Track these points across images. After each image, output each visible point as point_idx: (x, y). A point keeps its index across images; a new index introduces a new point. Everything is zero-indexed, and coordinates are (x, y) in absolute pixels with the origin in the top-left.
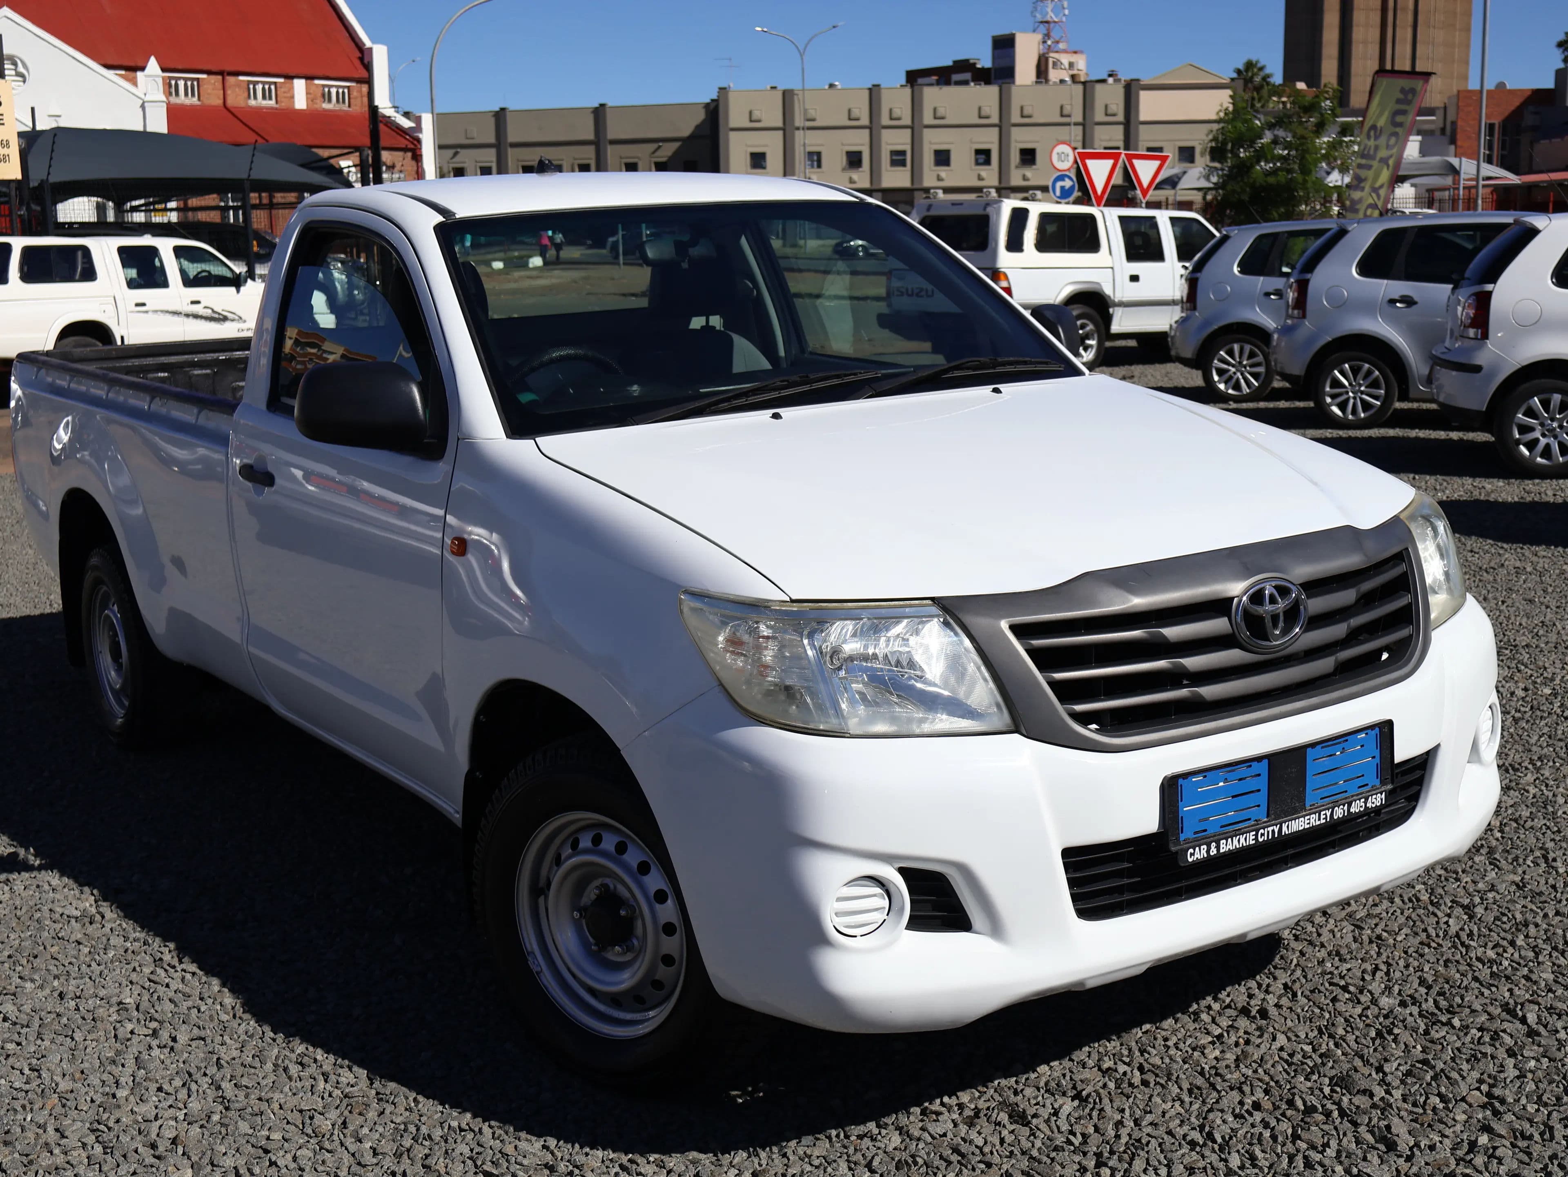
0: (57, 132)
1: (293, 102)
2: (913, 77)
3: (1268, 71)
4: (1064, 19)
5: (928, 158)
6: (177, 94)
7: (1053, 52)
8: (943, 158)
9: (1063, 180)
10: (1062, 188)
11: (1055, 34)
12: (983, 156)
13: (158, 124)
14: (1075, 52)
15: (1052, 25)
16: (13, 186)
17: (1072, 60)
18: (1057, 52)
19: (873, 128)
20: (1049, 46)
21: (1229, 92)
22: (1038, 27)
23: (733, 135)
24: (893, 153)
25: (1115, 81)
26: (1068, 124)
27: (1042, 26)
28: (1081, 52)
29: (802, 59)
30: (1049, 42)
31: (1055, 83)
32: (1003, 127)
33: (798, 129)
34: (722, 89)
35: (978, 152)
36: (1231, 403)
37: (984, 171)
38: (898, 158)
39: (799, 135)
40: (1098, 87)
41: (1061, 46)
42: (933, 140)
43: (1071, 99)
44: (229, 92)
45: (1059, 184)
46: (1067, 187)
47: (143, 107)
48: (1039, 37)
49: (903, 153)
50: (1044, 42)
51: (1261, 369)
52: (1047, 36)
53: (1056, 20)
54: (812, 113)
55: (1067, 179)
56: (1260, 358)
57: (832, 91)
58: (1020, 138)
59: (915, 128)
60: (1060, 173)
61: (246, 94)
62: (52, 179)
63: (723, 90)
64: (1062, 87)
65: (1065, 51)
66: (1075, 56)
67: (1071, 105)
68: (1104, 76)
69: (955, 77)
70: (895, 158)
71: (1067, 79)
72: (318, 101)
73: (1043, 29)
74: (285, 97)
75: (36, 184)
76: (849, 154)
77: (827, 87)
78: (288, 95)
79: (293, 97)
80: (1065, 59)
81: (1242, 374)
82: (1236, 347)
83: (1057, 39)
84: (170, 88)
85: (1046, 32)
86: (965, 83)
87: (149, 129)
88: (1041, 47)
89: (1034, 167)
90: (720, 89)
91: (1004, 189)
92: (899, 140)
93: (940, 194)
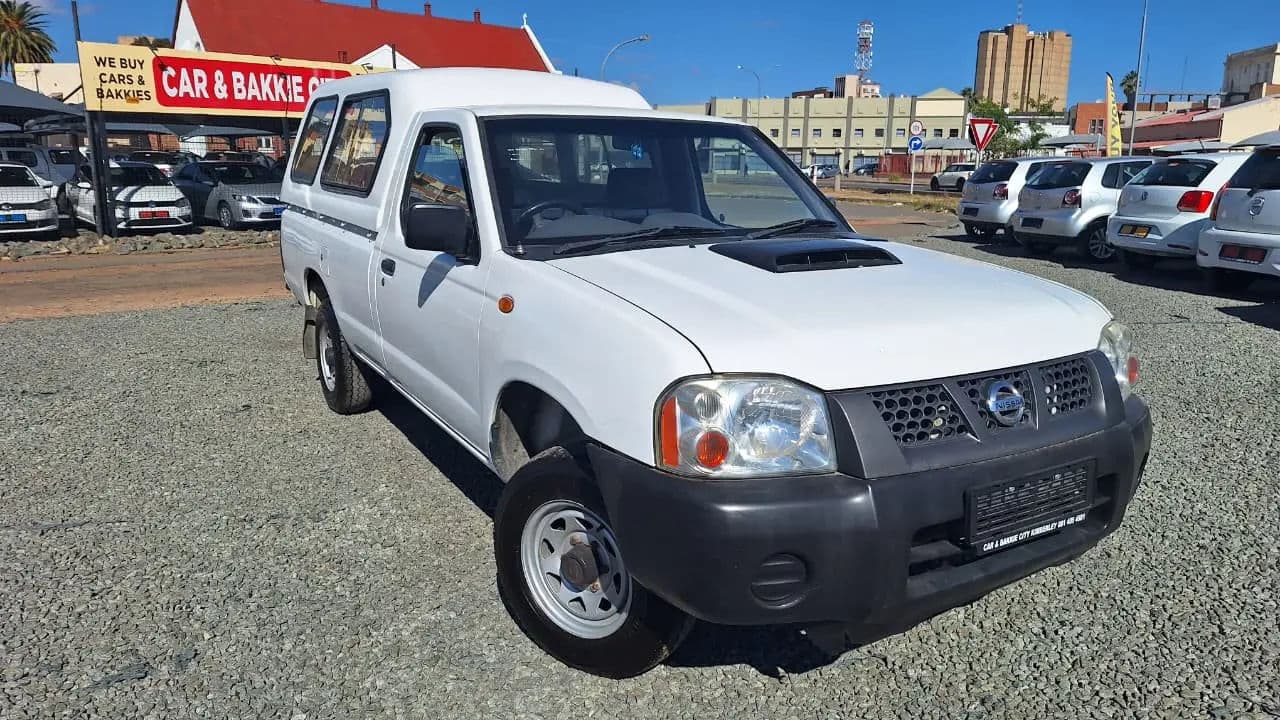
4: (870, 69)
5: (810, 133)
7: (863, 84)
8: (818, 132)
11: (865, 77)
12: (837, 132)
15: (864, 73)
19: (786, 118)
22: (857, 73)
24: (794, 130)
26: (880, 117)
27: (859, 73)
30: (862, 80)
32: (849, 118)
33: (749, 118)
34: (712, 98)
35: (835, 130)
37: (837, 139)
38: (796, 133)
39: (749, 121)
41: (869, 81)
42: (813, 124)
45: (914, 142)
48: (857, 77)
49: (798, 130)
50: (860, 80)
52: (861, 77)
53: (866, 69)
58: (857, 123)
59: (806, 118)
65: (872, 84)
67: (882, 108)
69: (816, 96)
70: (794, 132)
73: (859, 75)
76: (773, 131)
77: (763, 98)
83: (866, 79)
86: (821, 98)
88: (858, 82)
89: (862, 138)
91: (848, 149)
92: (799, 124)
93: (815, 151)
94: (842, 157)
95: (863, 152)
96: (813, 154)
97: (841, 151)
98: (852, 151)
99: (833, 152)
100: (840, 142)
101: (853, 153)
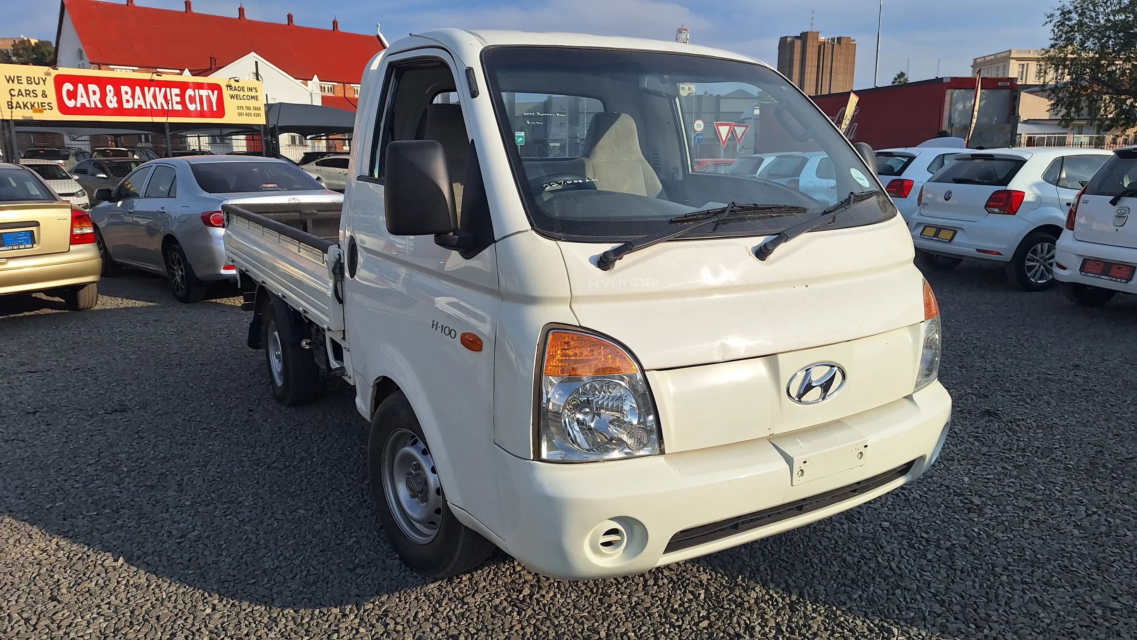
0: (281, 104)
6: (325, 91)
13: (318, 102)
16: (262, 126)
44: (346, 91)
47: (311, 94)
61: (353, 92)
62: (279, 125)
75: (272, 126)
84: (322, 89)
87: (314, 104)
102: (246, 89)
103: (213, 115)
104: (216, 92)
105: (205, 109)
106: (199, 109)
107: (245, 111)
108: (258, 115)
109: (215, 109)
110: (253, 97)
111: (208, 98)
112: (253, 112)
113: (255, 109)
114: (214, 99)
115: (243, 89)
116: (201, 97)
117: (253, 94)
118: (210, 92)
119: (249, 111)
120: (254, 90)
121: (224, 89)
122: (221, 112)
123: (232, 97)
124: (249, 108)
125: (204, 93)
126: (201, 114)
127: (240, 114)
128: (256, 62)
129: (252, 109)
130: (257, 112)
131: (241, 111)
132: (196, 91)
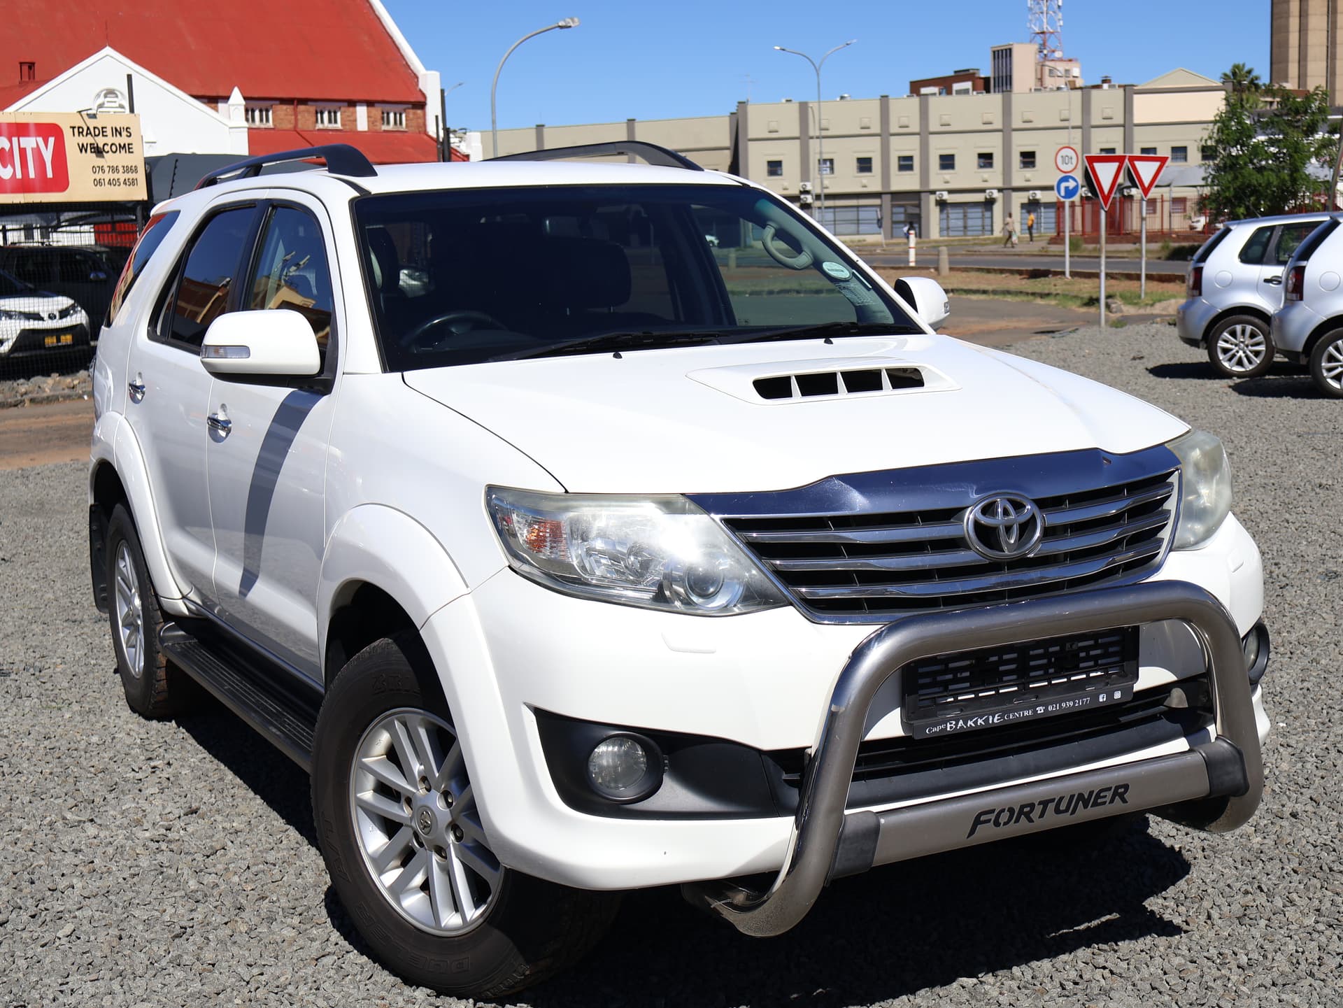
0: (179, 158)
1: (356, 126)
2: (915, 87)
3: (1254, 74)
4: (1059, 30)
5: (935, 163)
6: (254, 120)
7: (1049, 61)
8: (947, 162)
9: (1068, 181)
10: (1067, 188)
11: (1051, 43)
12: (986, 159)
13: (241, 147)
14: (1070, 60)
15: (1047, 35)
16: (141, 205)
17: (1067, 68)
18: (1053, 60)
19: (885, 135)
20: (1045, 55)
21: (1222, 94)
22: (1034, 37)
23: (751, 145)
24: (901, 158)
25: (1110, 87)
26: (1066, 128)
27: (1038, 37)
28: (1076, 60)
29: (818, 74)
30: (1045, 52)
31: (1051, 90)
32: (1007, 131)
33: (812, 138)
35: (981, 156)
36: (1235, 378)
37: (986, 173)
38: (906, 164)
39: (814, 144)
40: (1094, 92)
41: (1058, 54)
42: (939, 146)
43: (1070, 105)
44: (299, 119)
45: (1063, 185)
46: (1071, 188)
47: (230, 130)
48: (1035, 47)
49: (910, 158)
50: (1041, 52)
51: (1262, 348)
52: (1043, 46)
53: (1052, 31)
54: (824, 124)
55: (1070, 180)
56: (1260, 338)
57: (843, 102)
58: (1022, 142)
59: (924, 134)
60: (1064, 175)
61: (314, 119)
63: (742, 104)
64: (1059, 93)
65: (1060, 60)
66: (1070, 63)
67: (1069, 110)
68: (1099, 83)
69: (956, 86)
70: (902, 163)
71: (1063, 86)
72: (378, 124)
73: (1039, 39)
74: (350, 121)
76: (860, 160)
77: (838, 99)
78: (351, 118)
79: (355, 120)
80: (1061, 67)
81: (1244, 352)
82: (1239, 328)
83: (1053, 49)
84: (248, 115)
85: (1041, 42)
86: (966, 92)
88: (1038, 56)
89: (1034, 169)
90: (739, 103)
91: (1006, 190)
92: (909, 146)
93: (946, 196)
94: (998, 208)
95: (1039, 195)
96: (942, 204)
97: (996, 194)
98: (1015, 195)
99: (980, 197)
100: (993, 178)
101: (1019, 198)
102: (109, 132)
103: (48, 186)
104: (51, 140)
105: (32, 175)
106: (19, 176)
107: (107, 176)
108: (133, 182)
109: (50, 174)
110: (122, 147)
111: (38, 153)
112: (122, 176)
113: (128, 169)
114: (48, 155)
115: (103, 131)
116: (23, 152)
117: (123, 140)
118: (40, 140)
119: (116, 176)
120: (124, 133)
121: (67, 133)
122: (61, 181)
123: (82, 148)
124: (115, 169)
125: (29, 143)
126: (24, 185)
127: (98, 183)
128: (129, 77)
129: (121, 170)
130: (131, 176)
131: (99, 176)
132: (15, 140)
